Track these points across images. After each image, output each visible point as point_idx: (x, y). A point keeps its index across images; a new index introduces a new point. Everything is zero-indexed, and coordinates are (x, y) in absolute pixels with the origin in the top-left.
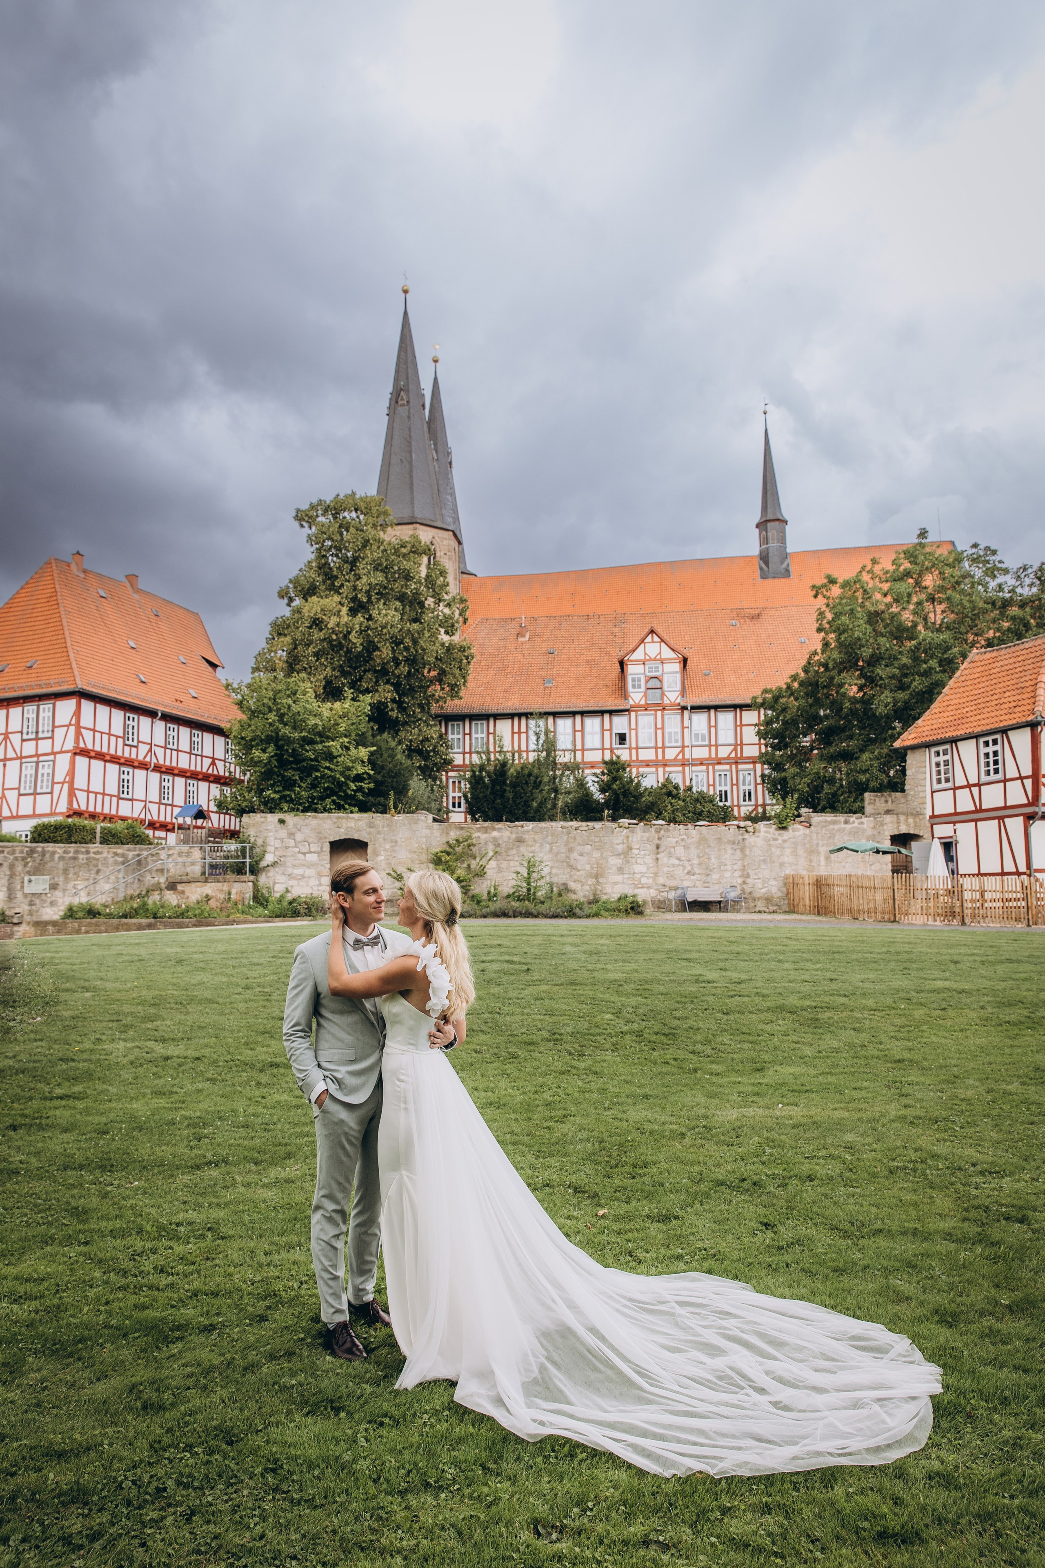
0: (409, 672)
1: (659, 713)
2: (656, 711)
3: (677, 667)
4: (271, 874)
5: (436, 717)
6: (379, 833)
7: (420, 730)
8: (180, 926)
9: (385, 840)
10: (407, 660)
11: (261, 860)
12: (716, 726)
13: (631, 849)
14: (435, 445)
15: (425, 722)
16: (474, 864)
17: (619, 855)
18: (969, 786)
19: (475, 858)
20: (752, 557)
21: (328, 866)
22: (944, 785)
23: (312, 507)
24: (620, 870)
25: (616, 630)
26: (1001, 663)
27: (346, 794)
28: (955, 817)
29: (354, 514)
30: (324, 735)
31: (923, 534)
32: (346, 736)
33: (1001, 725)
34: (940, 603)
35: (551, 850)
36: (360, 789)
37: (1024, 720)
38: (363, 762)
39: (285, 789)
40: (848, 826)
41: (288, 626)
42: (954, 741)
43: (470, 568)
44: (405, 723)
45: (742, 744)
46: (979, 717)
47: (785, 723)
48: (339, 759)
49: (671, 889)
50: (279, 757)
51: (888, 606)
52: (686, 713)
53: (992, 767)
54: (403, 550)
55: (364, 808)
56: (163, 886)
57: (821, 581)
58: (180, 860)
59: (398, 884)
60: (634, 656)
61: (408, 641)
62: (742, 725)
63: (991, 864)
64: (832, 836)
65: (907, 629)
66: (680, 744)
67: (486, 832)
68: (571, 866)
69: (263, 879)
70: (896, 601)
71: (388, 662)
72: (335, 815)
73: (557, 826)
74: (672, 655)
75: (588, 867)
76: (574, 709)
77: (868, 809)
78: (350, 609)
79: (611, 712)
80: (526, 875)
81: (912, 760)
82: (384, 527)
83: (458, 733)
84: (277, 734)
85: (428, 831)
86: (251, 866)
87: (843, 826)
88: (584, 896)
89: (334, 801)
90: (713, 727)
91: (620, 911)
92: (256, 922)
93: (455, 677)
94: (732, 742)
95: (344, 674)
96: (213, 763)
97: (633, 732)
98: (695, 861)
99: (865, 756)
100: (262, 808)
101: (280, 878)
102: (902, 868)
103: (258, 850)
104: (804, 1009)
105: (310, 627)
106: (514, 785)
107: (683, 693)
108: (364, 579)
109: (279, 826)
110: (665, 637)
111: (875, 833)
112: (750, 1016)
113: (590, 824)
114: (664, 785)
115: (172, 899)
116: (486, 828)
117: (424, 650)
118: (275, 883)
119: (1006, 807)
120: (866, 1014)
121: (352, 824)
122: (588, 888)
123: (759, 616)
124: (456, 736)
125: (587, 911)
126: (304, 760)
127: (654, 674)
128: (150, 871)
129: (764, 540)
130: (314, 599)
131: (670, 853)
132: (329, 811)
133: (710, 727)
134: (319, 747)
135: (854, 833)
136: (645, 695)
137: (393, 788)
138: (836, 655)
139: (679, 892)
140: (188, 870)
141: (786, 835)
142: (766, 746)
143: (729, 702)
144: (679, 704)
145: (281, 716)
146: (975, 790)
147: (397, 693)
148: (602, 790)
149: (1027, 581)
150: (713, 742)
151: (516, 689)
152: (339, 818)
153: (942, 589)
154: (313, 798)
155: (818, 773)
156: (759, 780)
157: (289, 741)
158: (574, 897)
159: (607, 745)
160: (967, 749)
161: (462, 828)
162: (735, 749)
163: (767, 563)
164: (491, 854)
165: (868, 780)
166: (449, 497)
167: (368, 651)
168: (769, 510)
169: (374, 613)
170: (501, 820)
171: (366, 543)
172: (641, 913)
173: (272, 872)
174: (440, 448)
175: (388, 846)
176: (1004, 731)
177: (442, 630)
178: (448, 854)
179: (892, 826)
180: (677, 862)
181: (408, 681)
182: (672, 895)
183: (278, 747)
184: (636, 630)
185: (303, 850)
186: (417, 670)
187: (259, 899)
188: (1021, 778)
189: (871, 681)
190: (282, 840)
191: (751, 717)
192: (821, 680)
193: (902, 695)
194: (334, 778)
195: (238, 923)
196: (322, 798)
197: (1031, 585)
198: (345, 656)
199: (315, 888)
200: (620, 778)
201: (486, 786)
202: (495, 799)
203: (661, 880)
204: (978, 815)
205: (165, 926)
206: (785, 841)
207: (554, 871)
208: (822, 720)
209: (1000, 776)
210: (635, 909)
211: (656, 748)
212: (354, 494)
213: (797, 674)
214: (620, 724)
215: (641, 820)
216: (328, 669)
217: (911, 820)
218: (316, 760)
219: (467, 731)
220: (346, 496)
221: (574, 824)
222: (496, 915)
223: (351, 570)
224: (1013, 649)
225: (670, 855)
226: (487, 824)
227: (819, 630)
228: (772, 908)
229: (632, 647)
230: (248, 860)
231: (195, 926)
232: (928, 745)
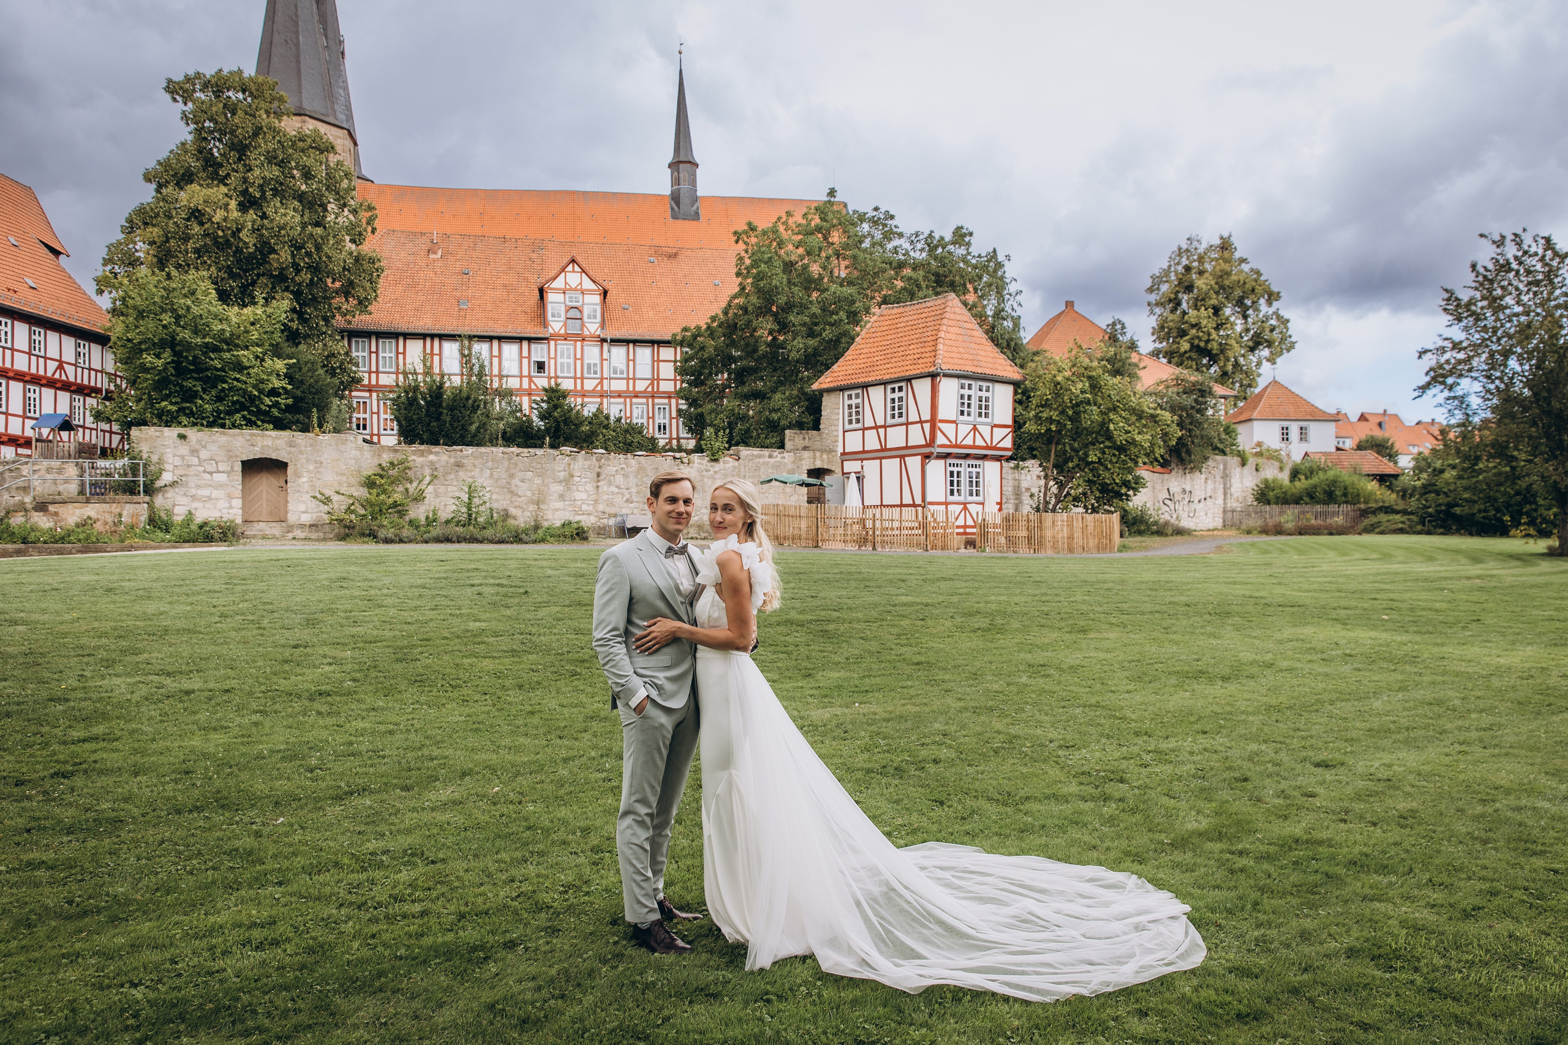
0: (312, 280)
1: (579, 344)
2: (576, 341)
3: (597, 299)
4: (169, 495)
5: (342, 331)
6: (301, 453)
7: (325, 345)
8: (60, 552)
9: (308, 460)
10: (309, 267)
11: (158, 478)
12: (634, 360)
13: (572, 476)
14: (325, 29)
15: (330, 336)
16: (412, 488)
17: (561, 482)
18: (876, 427)
19: (411, 482)
20: (663, 196)
21: (240, 487)
22: (854, 426)
23: (188, 79)
24: (562, 497)
25: (534, 256)
26: (906, 319)
27: (260, 411)
28: (863, 455)
29: (240, 96)
30: (231, 342)
31: (832, 192)
32: (258, 345)
33: (907, 374)
34: (844, 259)
35: (491, 476)
36: (276, 405)
37: (926, 370)
38: (278, 375)
39: (184, 400)
40: (772, 460)
41: (157, 215)
42: (865, 386)
43: (365, 172)
44: (306, 336)
45: (658, 379)
46: (888, 366)
47: (703, 361)
48: (252, 371)
49: (610, 516)
50: (177, 365)
51: (802, 258)
52: (605, 345)
53: (896, 412)
54: (301, 144)
55: (280, 425)
56: (29, 506)
57: (742, 227)
58: (49, 477)
59: (326, 508)
60: (555, 285)
61: (310, 246)
62: (659, 361)
63: (891, 498)
64: (758, 469)
65: (814, 281)
66: (598, 375)
67: (422, 455)
68: (512, 493)
69: (159, 500)
70: (809, 253)
71: (287, 267)
72: (247, 432)
73: (498, 451)
74: (593, 286)
75: (529, 494)
76: (492, 334)
77: (788, 444)
78: (240, 204)
79: (530, 340)
80: (467, 500)
81: (827, 402)
82: (279, 115)
83: (364, 351)
84: (173, 338)
85: (358, 453)
86: (145, 485)
87: (767, 459)
88: (525, 522)
89: (244, 417)
90: (631, 360)
91: (565, 536)
92: (160, 548)
93: (365, 290)
94: (650, 376)
95: (232, 276)
96: (61, 367)
97: (552, 361)
98: (634, 490)
99: (778, 396)
100: (155, 421)
101: (180, 499)
102: (816, 499)
103: (152, 467)
104: (810, 622)
105: (188, 220)
106: (451, 409)
107: (603, 325)
108: (257, 172)
109: (178, 441)
110: (587, 269)
111: (795, 467)
112: (767, 630)
113: (532, 450)
114: (595, 415)
115: (43, 522)
116: (423, 451)
117: (329, 257)
118: (174, 505)
119: (907, 447)
120: (863, 625)
121: (268, 442)
122: (529, 514)
123: (676, 255)
124: (360, 354)
125: (533, 537)
126: (207, 369)
127: (574, 304)
128: (7, 489)
129: (676, 181)
130: (195, 187)
131: (610, 481)
132: (240, 427)
133: (628, 360)
134: (226, 355)
135: (777, 466)
136: (565, 325)
137: (314, 405)
138: (754, 299)
139: (619, 519)
140: (61, 488)
141: (717, 466)
142: (682, 382)
143: (647, 338)
144: (599, 336)
145: (178, 318)
146: (882, 431)
147: (298, 302)
148: (542, 417)
149: (919, 246)
150: (631, 376)
151: (428, 308)
152: (252, 435)
153: (846, 247)
154: (219, 412)
155: (733, 410)
156: (674, 414)
157: (188, 346)
158: (516, 523)
159: (525, 372)
160: (877, 395)
161: (396, 451)
162: (652, 384)
163: (678, 204)
164: (428, 479)
165: (779, 419)
166: (341, 92)
167: (261, 253)
168: (682, 152)
169: (270, 211)
170: (439, 444)
171: (258, 131)
172: (586, 539)
173: (170, 493)
174: (330, 34)
175: (311, 468)
176: (909, 380)
177: (348, 238)
178: (382, 477)
179: (810, 461)
180: (617, 490)
181: (310, 290)
182: (612, 522)
183: (175, 353)
184: (555, 258)
185: (210, 469)
186: (321, 279)
187: (158, 523)
188: (921, 422)
189: (784, 327)
190: (183, 457)
191: (667, 353)
192: (740, 323)
193: (812, 342)
194: (245, 391)
195: (137, 548)
196: (230, 413)
197: (922, 250)
198: (234, 256)
199: (225, 511)
200: (561, 406)
201: (420, 407)
202: (430, 422)
203: (601, 507)
204: (883, 453)
205: (40, 552)
206: (716, 472)
207: (494, 497)
208: (734, 360)
209: (903, 420)
210: (580, 535)
211: (575, 378)
212: (240, 72)
213: (717, 315)
214: (539, 352)
215: (581, 448)
216: (213, 269)
217: (825, 456)
218: (222, 369)
219: (374, 349)
220: (231, 73)
221: (515, 450)
222: (438, 540)
223: (240, 159)
224: (917, 307)
225: (610, 484)
226: (423, 447)
227: (738, 274)
228: (703, 535)
229: (552, 274)
230: (142, 479)
231: (79, 552)
232: (842, 389)
